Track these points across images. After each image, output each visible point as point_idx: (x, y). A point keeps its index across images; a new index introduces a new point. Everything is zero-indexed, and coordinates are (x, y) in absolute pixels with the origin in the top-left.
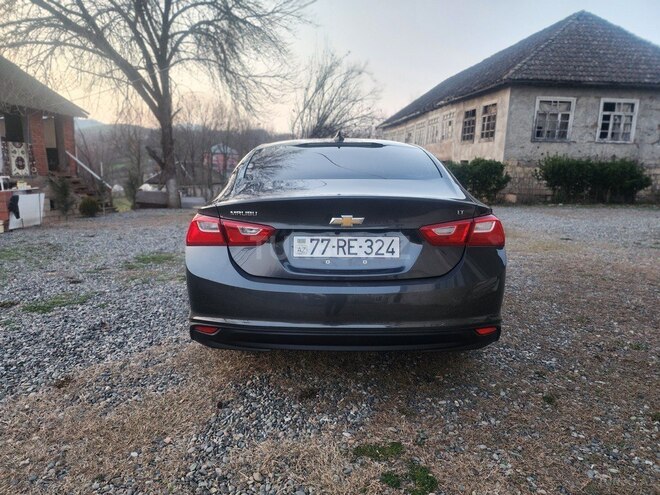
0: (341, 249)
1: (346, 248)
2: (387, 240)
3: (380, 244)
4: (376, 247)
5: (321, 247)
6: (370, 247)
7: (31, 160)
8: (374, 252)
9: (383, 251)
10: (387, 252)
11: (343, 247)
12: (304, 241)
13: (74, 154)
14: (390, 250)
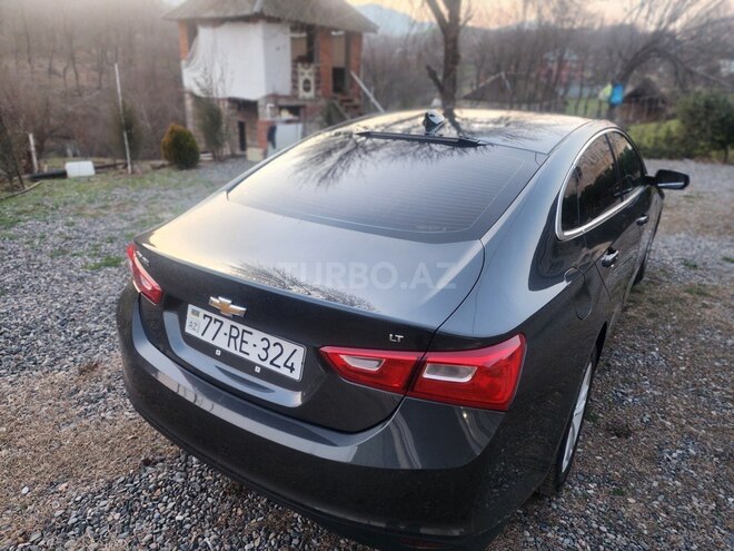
0: (232, 340)
1: (239, 340)
2: (289, 347)
3: (278, 348)
4: (274, 351)
5: (214, 327)
6: (266, 350)
7: (317, 82)
8: (270, 359)
9: (280, 362)
10: (285, 365)
11: (235, 338)
12: (197, 314)
13: (358, 75)
14: (289, 364)
